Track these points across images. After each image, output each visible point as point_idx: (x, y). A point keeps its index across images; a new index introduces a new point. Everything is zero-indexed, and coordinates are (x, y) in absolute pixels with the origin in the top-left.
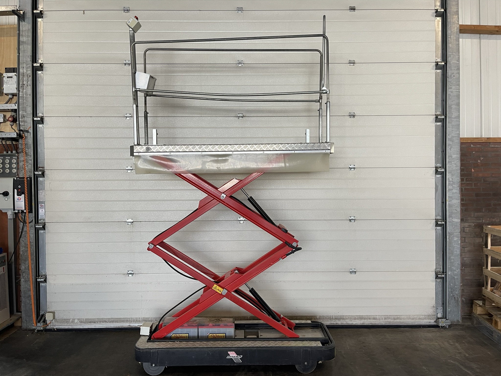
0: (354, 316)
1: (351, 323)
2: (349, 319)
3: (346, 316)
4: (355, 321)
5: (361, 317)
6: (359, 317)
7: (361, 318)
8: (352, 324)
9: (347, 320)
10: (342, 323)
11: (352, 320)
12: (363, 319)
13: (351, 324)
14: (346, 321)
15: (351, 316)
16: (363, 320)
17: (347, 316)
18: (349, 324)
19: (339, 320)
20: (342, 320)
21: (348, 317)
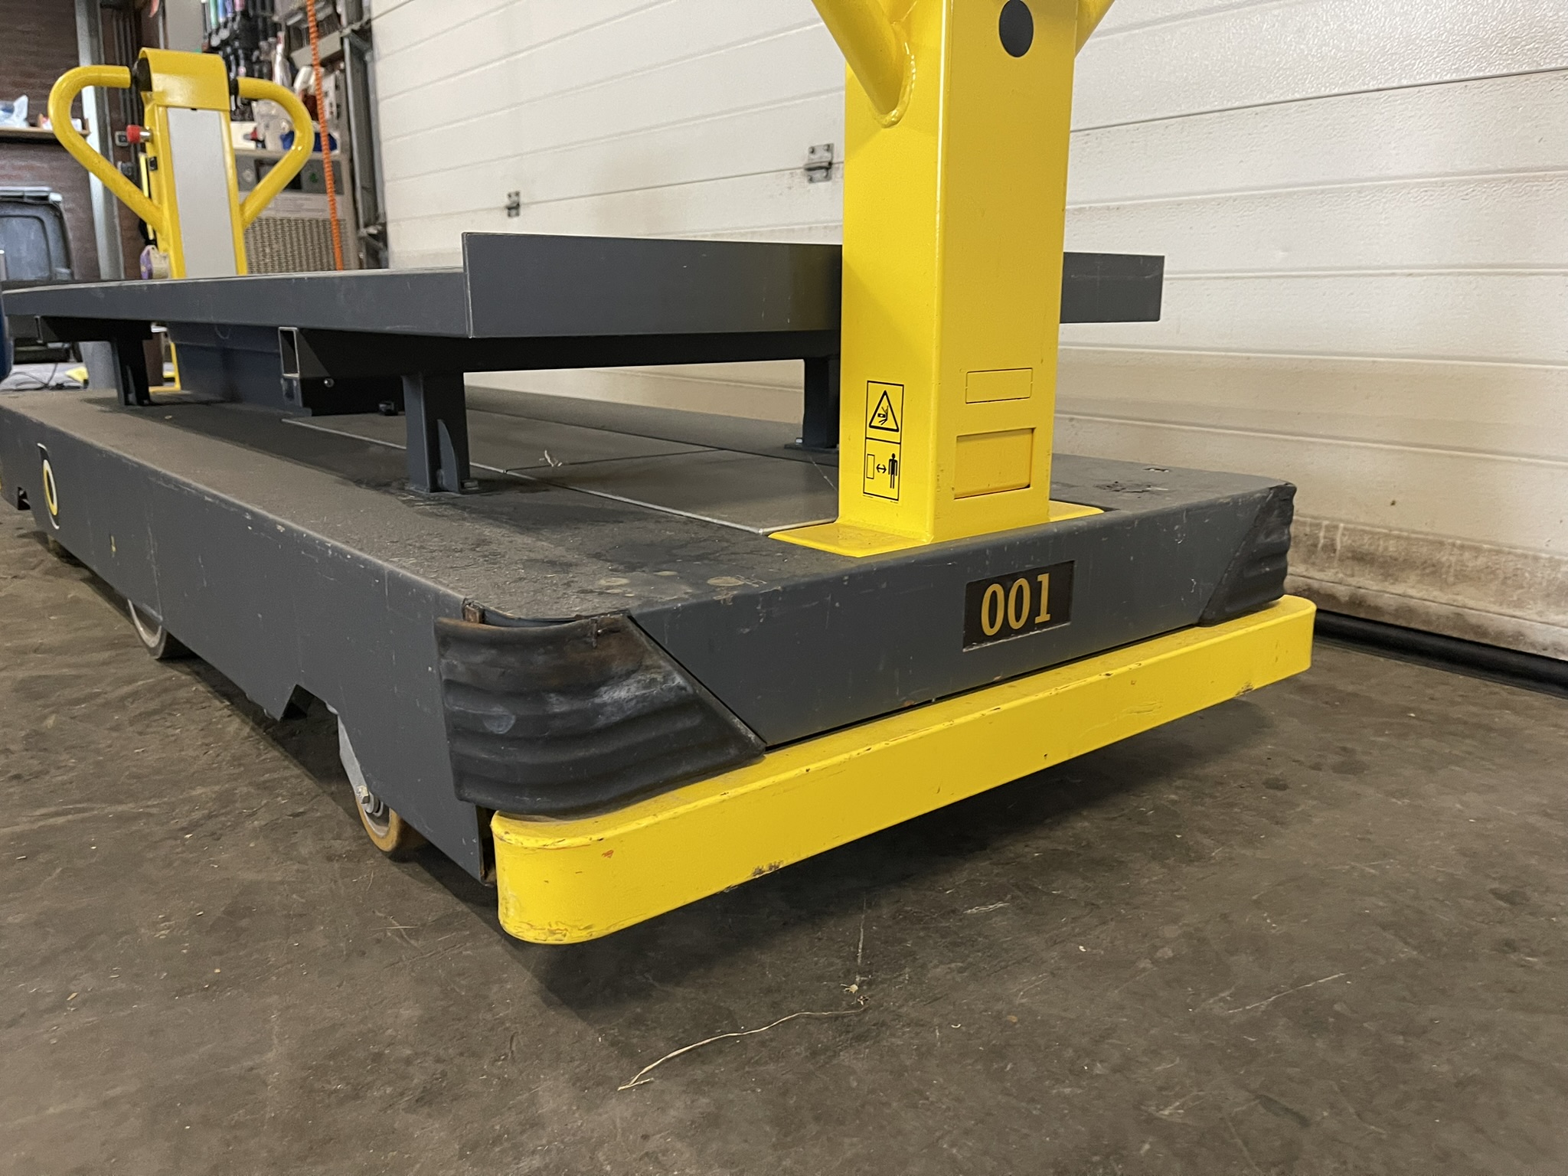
2: (1494, 586)
4: (1552, 616)
8: (1519, 636)
10: (1410, 611)
17: (1478, 550)
18: (1485, 634)
19: (1386, 576)
20: (1413, 578)
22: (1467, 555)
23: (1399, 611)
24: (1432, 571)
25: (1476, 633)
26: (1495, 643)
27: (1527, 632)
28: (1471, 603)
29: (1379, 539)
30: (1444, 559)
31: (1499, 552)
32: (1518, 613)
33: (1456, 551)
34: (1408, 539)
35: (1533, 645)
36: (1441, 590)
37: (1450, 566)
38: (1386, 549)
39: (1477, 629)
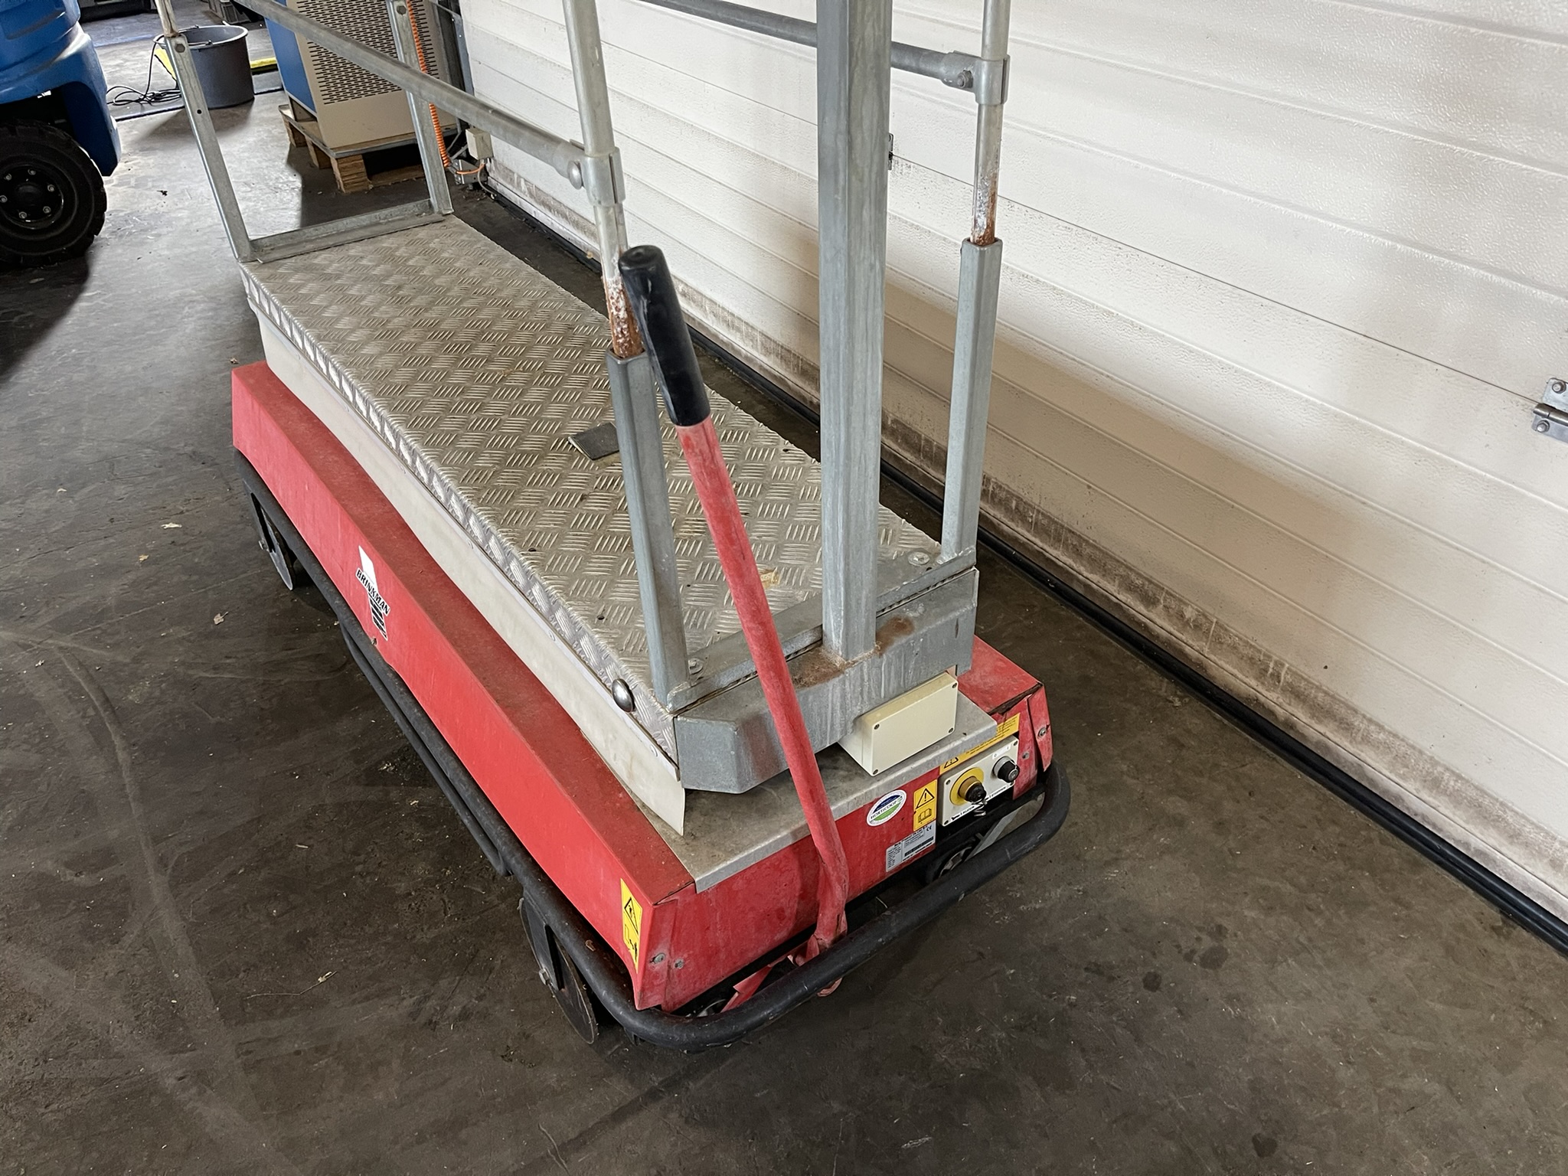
0: (1437, 763)
1: (1394, 788)
2: (1389, 758)
3: (1377, 724)
4: (1425, 797)
5: (1486, 802)
6: (1473, 793)
7: (1485, 810)
8: (1399, 798)
9: (1372, 754)
10: (1327, 748)
11: (1403, 777)
12: (1494, 827)
13: (1386, 791)
14: (1363, 756)
15: (1413, 747)
16: (1492, 832)
17: (1381, 728)
18: (1376, 786)
19: (1313, 716)
20: (1332, 725)
21: (1382, 736)
22: (1372, 727)
23: (1318, 743)
24: (1345, 726)
25: (1369, 783)
26: (1382, 796)
27: (1405, 799)
28: (1369, 761)
29: (1312, 688)
30: (1356, 723)
31: (1395, 736)
32: (1401, 783)
33: (1365, 722)
34: (1333, 697)
35: (1408, 808)
36: (1351, 742)
37: (1359, 731)
38: (1316, 697)
39: (1371, 781)
